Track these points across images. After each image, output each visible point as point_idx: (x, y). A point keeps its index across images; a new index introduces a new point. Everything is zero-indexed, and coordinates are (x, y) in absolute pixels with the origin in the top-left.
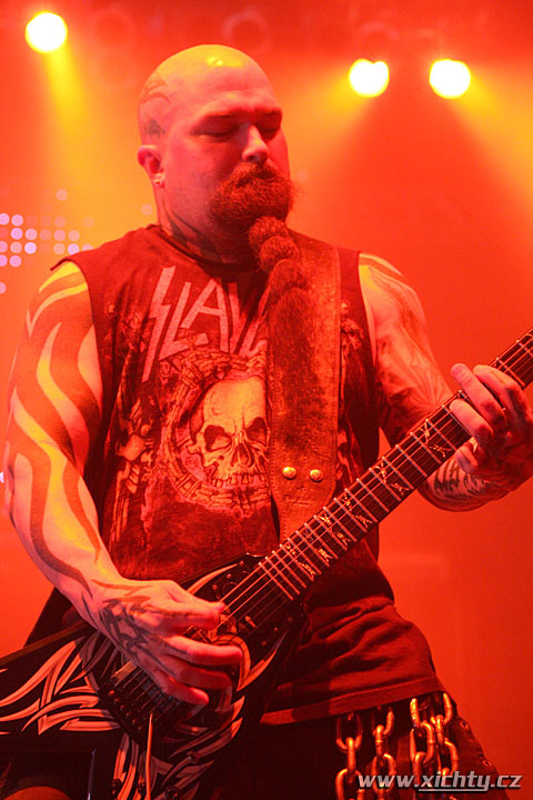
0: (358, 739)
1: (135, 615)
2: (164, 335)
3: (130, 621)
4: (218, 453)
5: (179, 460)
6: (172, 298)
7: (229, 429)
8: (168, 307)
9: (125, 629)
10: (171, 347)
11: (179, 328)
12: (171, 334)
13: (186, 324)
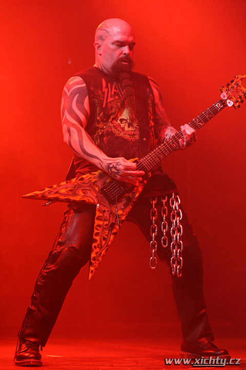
0: (156, 200)
1: (117, 167)
2: (107, 96)
3: (115, 168)
4: (124, 124)
5: (114, 126)
6: (107, 87)
7: (125, 118)
8: (107, 89)
9: (113, 170)
10: (110, 99)
11: (111, 95)
12: (109, 96)
13: (113, 94)
